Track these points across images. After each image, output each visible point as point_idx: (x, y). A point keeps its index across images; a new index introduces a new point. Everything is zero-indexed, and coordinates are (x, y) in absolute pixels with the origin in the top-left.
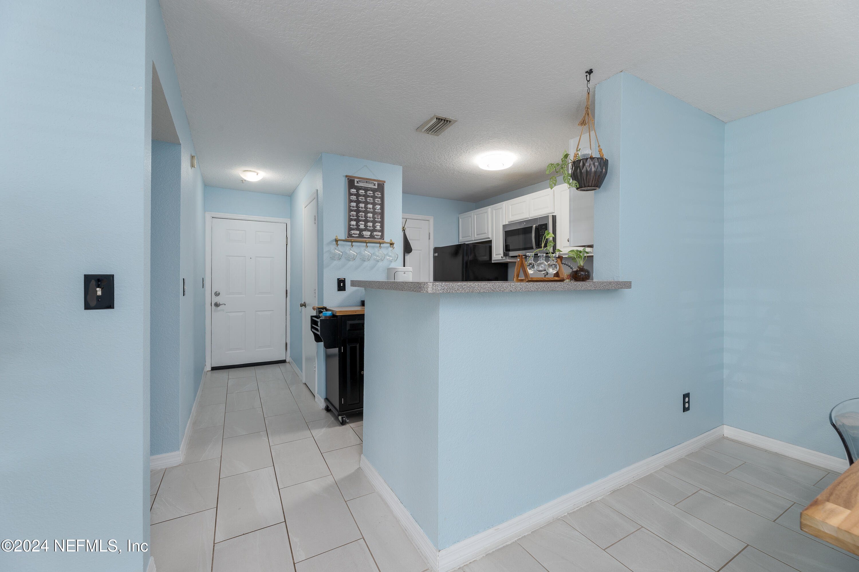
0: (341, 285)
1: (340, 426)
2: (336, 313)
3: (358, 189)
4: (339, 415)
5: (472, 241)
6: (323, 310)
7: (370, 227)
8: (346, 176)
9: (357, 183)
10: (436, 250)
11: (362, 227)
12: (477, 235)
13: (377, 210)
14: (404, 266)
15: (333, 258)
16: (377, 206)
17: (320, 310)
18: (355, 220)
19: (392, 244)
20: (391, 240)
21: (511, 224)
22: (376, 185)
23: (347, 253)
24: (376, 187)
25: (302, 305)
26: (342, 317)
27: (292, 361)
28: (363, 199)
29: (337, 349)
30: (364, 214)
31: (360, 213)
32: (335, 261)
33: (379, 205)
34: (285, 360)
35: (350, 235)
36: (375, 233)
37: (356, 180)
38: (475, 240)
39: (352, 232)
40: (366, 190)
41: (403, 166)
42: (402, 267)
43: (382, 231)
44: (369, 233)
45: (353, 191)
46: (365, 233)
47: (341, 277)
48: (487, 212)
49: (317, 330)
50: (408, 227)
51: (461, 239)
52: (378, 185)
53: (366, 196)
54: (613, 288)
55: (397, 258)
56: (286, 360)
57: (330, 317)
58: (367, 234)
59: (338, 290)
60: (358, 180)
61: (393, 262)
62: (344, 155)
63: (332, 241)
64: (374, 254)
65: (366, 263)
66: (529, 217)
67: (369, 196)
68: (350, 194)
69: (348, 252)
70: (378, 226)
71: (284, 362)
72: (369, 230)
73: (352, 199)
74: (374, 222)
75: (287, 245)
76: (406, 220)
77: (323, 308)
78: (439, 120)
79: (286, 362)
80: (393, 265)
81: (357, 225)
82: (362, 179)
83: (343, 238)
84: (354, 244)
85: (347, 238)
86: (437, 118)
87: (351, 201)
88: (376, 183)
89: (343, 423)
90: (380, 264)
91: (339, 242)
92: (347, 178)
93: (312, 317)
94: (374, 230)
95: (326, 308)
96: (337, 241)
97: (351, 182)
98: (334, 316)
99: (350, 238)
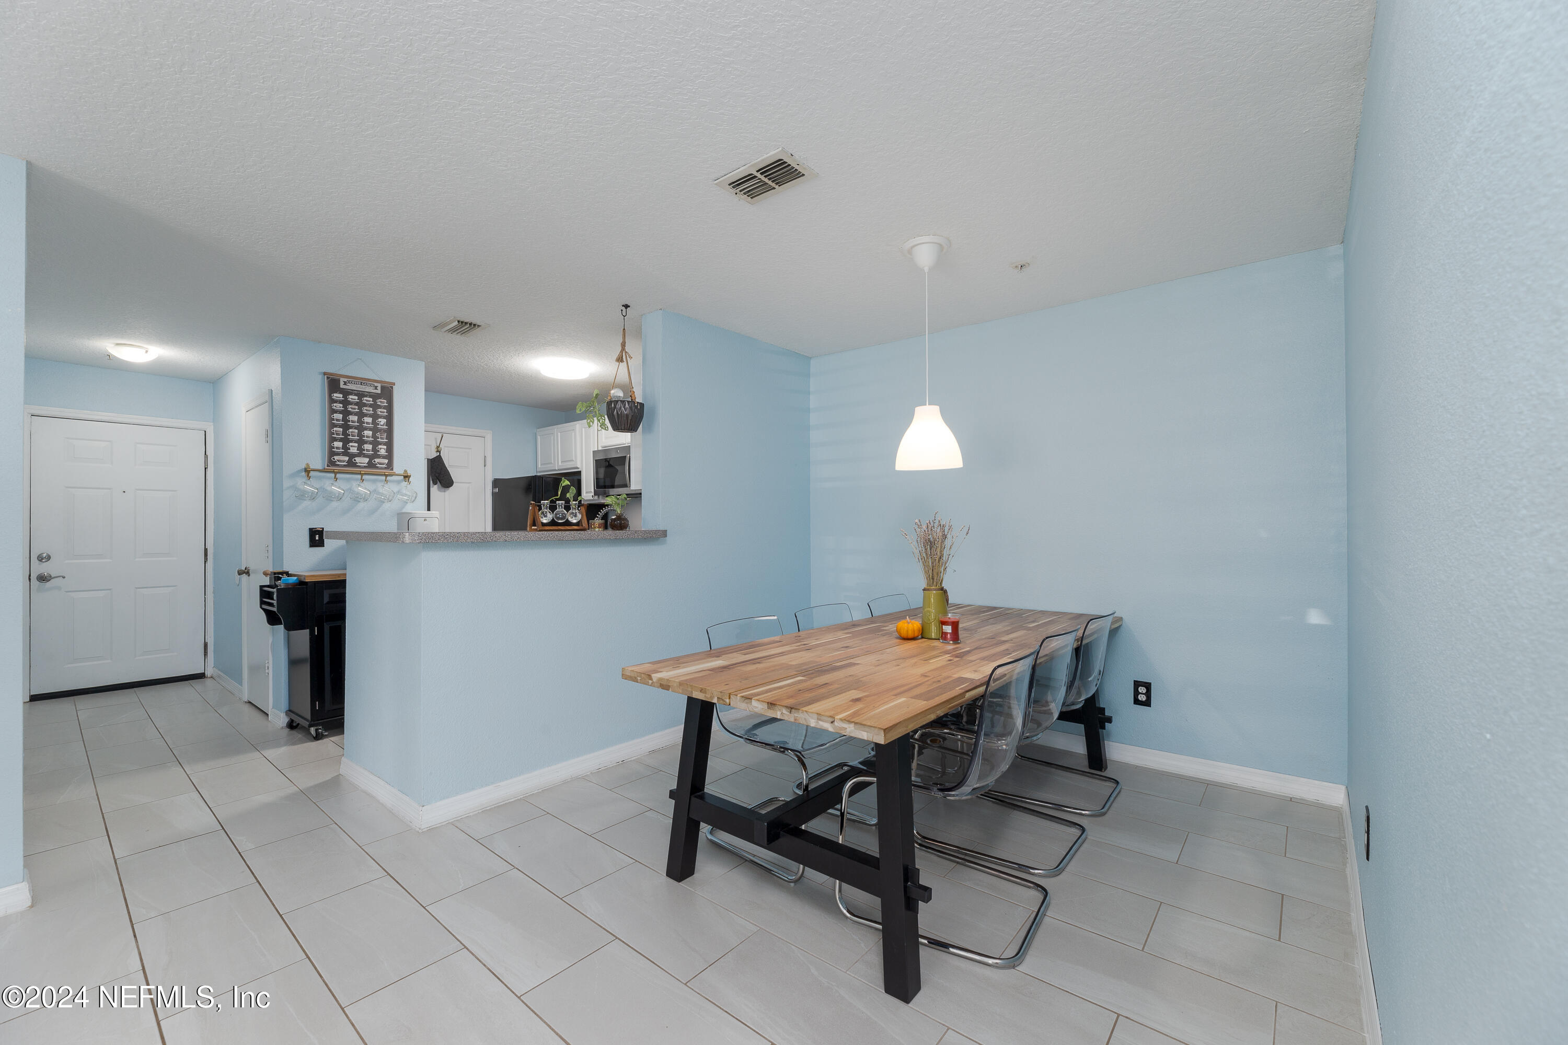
0: (316, 538)
1: (312, 741)
2: (304, 579)
3: (346, 393)
4: (311, 726)
5: (555, 470)
6: (282, 575)
7: (368, 450)
8: (325, 374)
9: (345, 383)
10: (496, 483)
11: (354, 449)
12: (562, 462)
13: (381, 425)
14: (429, 509)
15: (302, 496)
16: (379, 420)
17: (277, 576)
18: (341, 440)
19: (407, 477)
20: (405, 471)
21: (605, 451)
22: (379, 388)
23: (326, 490)
24: (379, 391)
25: (240, 573)
26: (315, 584)
27: (220, 673)
28: (355, 409)
29: (307, 631)
30: (357, 431)
31: (350, 430)
32: (305, 502)
33: (384, 418)
34: (204, 674)
35: (332, 463)
36: (377, 460)
37: (342, 380)
38: (559, 470)
39: (336, 458)
40: (361, 395)
41: (425, 362)
42: (425, 510)
43: (390, 456)
44: (367, 460)
45: (338, 396)
46: (358, 460)
47: (317, 525)
48: (574, 430)
49: (271, 605)
50: (445, 447)
51: (540, 466)
52: (382, 388)
53: (360, 405)
54: (640, 537)
55: (416, 498)
56: (206, 674)
57: (294, 585)
58: (362, 461)
59: (311, 546)
60: (345, 380)
61: (409, 503)
62: (320, 342)
63: (300, 471)
64: (375, 490)
65: (361, 505)
66: (624, 443)
67: (365, 405)
68: (332, 401)
69: (329, 488)
70: (383, 450)
71: (201, 676)
72: (365, 456)
73: (335, 408)
74: (375, 443)
75: (205, 468)
76: (442, 436)
77: (282, 573)
78: (462, 323)
79: (205, 676)
80: (409, 508)
81: (345, 447)
82: (352, 379)
83: (320, 467)
84: (338, 476)
85: (326, 467)
86: (458, 321)
87: (334, 411)
88: (379, 385)
89: (318, 737)
90: (386, 506)
91: (312, 473)
92: (326, 376)
93: (261, 587)
94: (376, 455)
95: (288, 572)
96: (307, 471)
97: (333, 384)
98: (302, 583)
99: (331, 465)
